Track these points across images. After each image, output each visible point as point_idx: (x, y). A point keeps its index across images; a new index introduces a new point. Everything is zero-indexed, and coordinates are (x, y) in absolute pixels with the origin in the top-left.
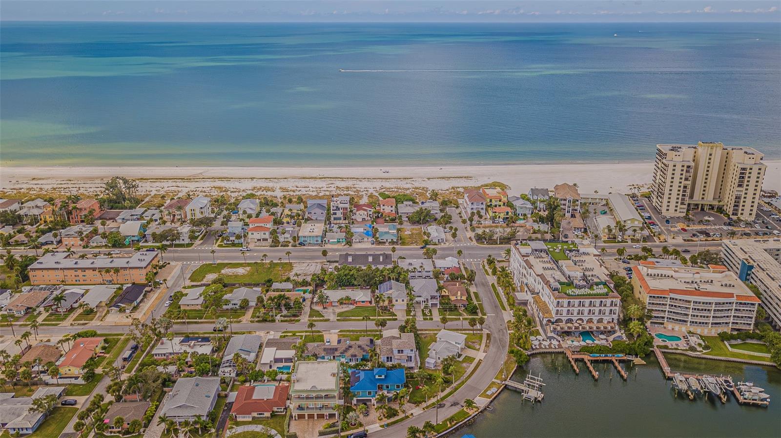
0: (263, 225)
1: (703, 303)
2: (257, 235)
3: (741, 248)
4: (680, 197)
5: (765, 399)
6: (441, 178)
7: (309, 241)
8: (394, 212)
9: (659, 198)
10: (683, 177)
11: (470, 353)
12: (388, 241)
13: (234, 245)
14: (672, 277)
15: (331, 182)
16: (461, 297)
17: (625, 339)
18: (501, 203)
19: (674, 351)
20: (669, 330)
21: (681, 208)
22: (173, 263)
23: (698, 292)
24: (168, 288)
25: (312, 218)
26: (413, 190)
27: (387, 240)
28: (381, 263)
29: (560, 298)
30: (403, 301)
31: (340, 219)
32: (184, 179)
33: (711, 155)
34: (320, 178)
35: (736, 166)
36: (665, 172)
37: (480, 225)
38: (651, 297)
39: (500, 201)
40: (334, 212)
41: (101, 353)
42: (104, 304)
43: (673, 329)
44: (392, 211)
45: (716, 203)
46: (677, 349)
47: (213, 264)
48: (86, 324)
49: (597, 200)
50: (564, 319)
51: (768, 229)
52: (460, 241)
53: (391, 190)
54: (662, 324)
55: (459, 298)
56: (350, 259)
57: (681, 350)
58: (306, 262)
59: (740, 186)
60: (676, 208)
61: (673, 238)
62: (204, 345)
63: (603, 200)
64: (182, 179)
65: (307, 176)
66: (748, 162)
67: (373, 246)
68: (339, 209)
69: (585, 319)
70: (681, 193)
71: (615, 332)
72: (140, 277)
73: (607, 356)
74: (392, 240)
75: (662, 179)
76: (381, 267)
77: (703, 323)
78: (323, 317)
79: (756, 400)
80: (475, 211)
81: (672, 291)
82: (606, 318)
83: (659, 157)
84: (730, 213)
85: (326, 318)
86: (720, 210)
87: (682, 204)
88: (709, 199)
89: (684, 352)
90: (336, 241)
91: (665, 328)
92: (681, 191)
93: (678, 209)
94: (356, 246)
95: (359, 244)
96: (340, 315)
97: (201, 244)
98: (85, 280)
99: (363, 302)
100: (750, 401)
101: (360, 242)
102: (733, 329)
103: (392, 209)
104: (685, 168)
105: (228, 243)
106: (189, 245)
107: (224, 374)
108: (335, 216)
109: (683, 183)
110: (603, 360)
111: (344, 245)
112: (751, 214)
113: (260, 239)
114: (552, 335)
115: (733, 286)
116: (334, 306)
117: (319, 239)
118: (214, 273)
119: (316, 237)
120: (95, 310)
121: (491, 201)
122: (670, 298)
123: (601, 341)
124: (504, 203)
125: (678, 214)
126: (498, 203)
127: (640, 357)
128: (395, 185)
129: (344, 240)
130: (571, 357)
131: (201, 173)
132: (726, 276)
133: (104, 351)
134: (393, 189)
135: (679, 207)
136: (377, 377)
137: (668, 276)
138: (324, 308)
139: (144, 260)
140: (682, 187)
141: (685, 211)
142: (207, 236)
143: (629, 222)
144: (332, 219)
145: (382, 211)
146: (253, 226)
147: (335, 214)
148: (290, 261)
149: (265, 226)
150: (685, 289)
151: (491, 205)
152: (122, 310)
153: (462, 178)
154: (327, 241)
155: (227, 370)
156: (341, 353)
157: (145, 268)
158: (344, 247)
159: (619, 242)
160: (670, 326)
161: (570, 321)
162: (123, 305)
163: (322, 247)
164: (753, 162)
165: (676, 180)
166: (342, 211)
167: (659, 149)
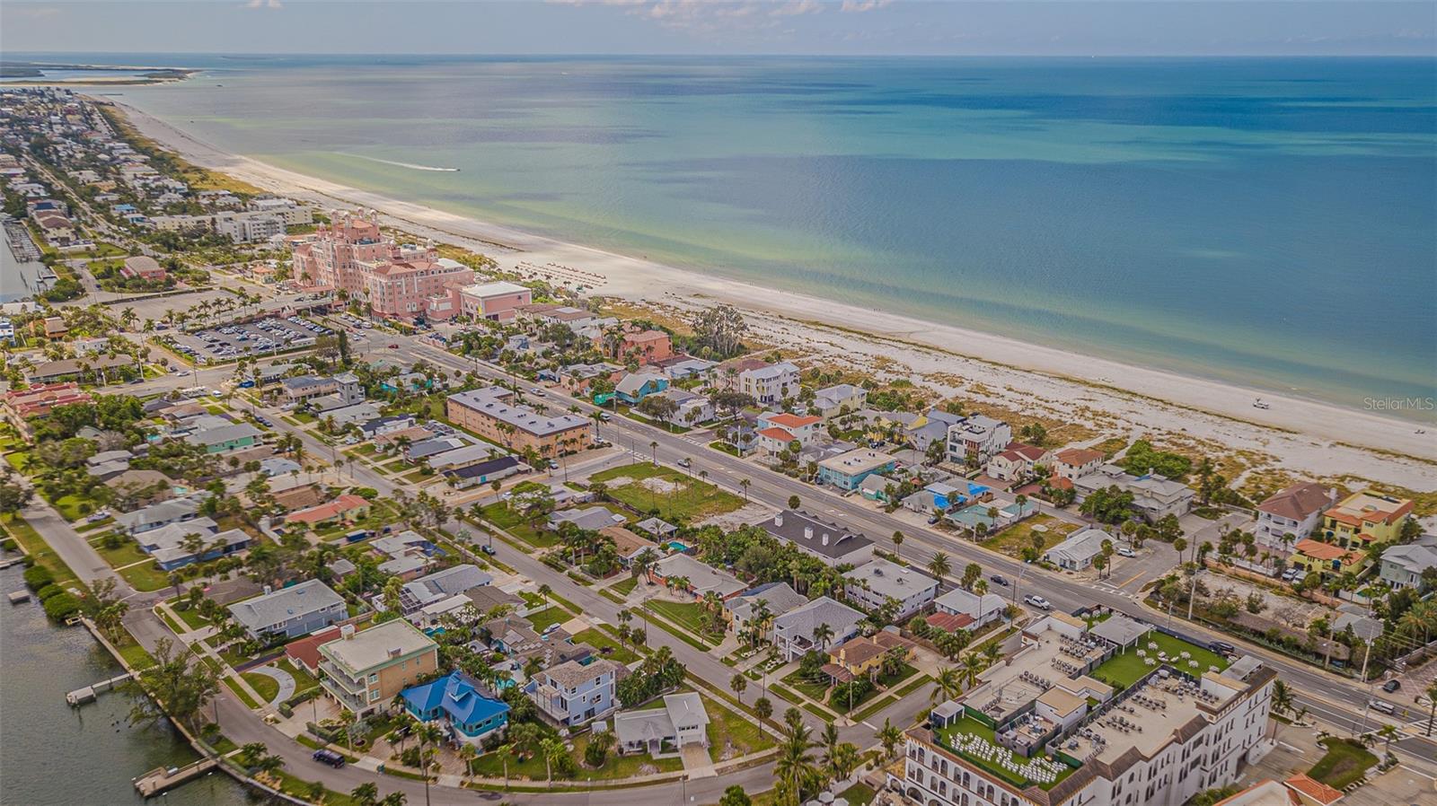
0: (786, 429)
2: (769, 443)
7: (833, 480)
8: (1073, 480)
11: (695, 758)
13: (730, 449)
18: (1358, 540)
22: (616, 447)
28: (819, 549)
31: (961, 462)
37: (1222, 567)
39: (1357, 531)
41: (352, 522)
47: (655, 465)
48: (404, 484)
52: (1118, 580)
53: (1180, 441)
55: (842, 664)
56: (779, 521)
62: (422, 558)
68: (960, 441)
78: (626, 594)
85: (626, 597)
90: (873, 493)
95: (910, 514)
96: (650, 602)
97: (700, 434)
101: (914, 511)
106: (677, 429)
108: (953, 453)
111: (880, 507)
113: (774, 453)
116: (668, 586)
118: (633, 477)
119: (844, 474)
120: (436, 472)
121: (1334, 524)
124: (1365, 542)
126: (1349, 536)
129: (884, 496)
133: (356, 521)
134: (1187, 442)
138: (650, 583)
139: (553, 426)
144: (949, 458)
145: (1054, 470)
146: (773, 426)
147: (953, 448)
148: (748, 498)
149: (789, 431)
151: (1330, 535)
154: (860, 489)
157: (541, 436)
162: (456, 476)
163: (843, 496)
166: (966, 446)
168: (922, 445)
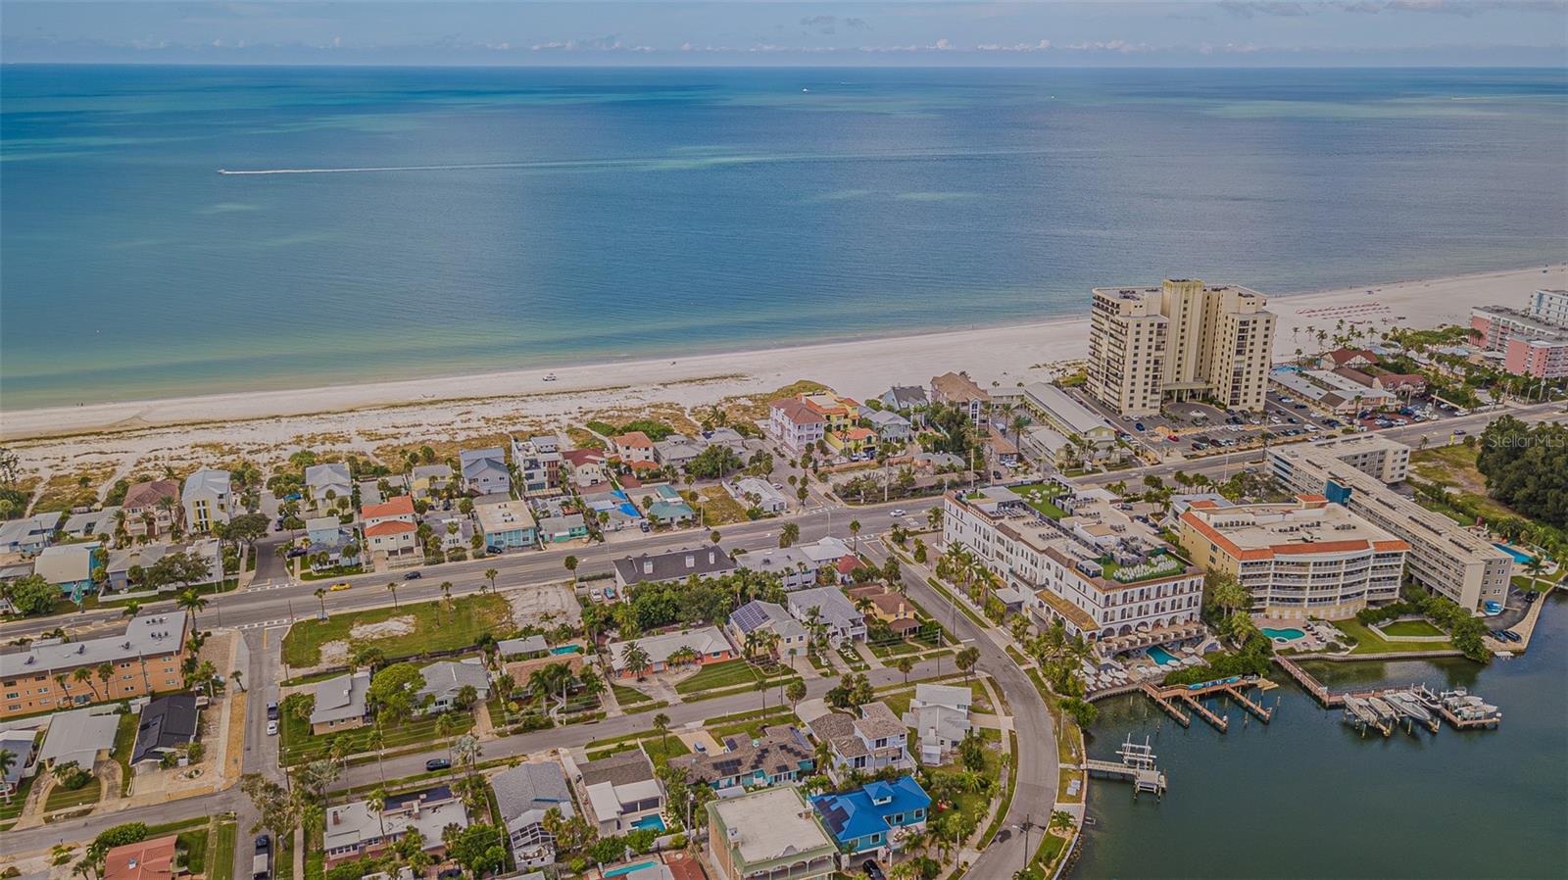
0: (399, 519)
1: (1326, 564)
2: (390, 543)
3: (1307, 461)
4: (1150, 380)
5: (1491, 715)
6: (685, 381)
7: (508, 542)
8: (651, 459)
9: (1112, 385)
10: (1154, 344)
11: (984, 721)
12: (676, 520)
13: (340, 570)
14: (1254, 524)
15: (465, 409)
16: (905, 614)
17: (1219, 647)
18: (848, 422)
19: (1306, 656)
20: (1273, 620)
21: (1152, 401)
22: (218, 632)
23: (1308, 545)
24: (244, 691)
25: (481, 491)
26: (653, 410)
27: (672, 519)
28: (713, 568)
29: (1110, 589)
30: (801, 638)
31: (541, 486)
32: (101, 433)
33: (1186, 302)
34: (431, 403)
35: (1230, 320)
36: (1120, 337)
37: (831, 469)
38: (1245, 564)
39: (846, 417)
40: (527, 472)
41: (180, 874)
42: (105, 756)
43: (1280, 617)
44: (647, 458)
45: (1201, 386)
46: (1309, 652)
47: (318, 620)
48: (86, 812)
49: (1005, 398)
50: (1117, 627)
51: (1293, 422)
52: (811, 503)
53: (606, 414)
54: (1263, 610)
55: (901, 617)
56: (648, 568)
57: (1316, 651)
58: (531, 588)
59: (1239, 352)
60: (1145, 402)
61: (1168, 455)
62: (441, 805)
63: (1015, 398)
64: (98, 434)
65: (398, 402)
66: (1247, 311)
67: (650, 535)
68: (537, 466)
69: (1150, 621)
70: (1151, 373)
71: (1203, 638)
72: (169, 677)
73: (1215, 684)
74: (683, 517)
75: (1116, 350)
76: (716, 576)
77: (1326, 599)
78: (649, 698)
79: (1479, 718)
80: (814, 442)
81: (1276, 549)
82: (1182, 616)
83: (1100, 311)
84: (1227, 402)
85: (656, 700)
86: (1208, 398)
87: (1153, 392)
88: (1188, 380)
89: (1320, 655)
90: (568, 533)
91: (1267, 617)
92: (1151, 369)
93: (1147, 402)
94: (613, 539)
96: (681, 688)
97: (255, 578)
98: (15, 707)
99: (715, 654)
100: (1471, 722)
101: (617, 530)
102: (1371, 603)
103: (647, 453)
104: (1155, 329)
105: (324, 567)
106: (230, 585)
107: (530, 863)
108: (531, 481)
109: (1153, 355)
110: (1212, 693)
111: (589, 542)
112: (1258, 401)
113: (397, 551)
114: (1108, 660)
115: (1354, 528)
116: (656, 672)
117: (531, 535)
118: (334, 639)
119: (523, 531)
120: (93, 773)
121: (828, 418)
122: (1277, 563)
123: (1192, 658)
124: (854, 421)
125: (1148, 412)
126: (842, 422)
127: (1264, 677)
128: (608, 404)
129: (584, 531)
130: (1160, 696)
131: (138, 417)
132: (1328, 511)
133: (186, 868)
134: (611, 413)
135: (1148, 399)
136: (876, 802)
137: (1248, 524)
138: (641, 680)
139: (166, 634)
140: (1152, 362)
141: (1158, 404)
142: (262, 558)
143: (1093, 434)
145: (624, 459)
146: (376, 523)
147: (530, 476)
148: (497, 591)
149: (403, 520)
150: (1288, 543)
152: (168, 763)
153: (726, 378)
154: (547, 537)
155: (532, 850)
156: (753, 768)
157: (176, 653)
158: (590, 545)
159: (1088, 472)
160: (1275, 613)
161: (1125, 630)
162: (166, 750)
163: (541, 550)
164: (1252, 309)
165: (1143, 351)
166: (545, 469)
167: (1099, 297)
168: (488, 488)
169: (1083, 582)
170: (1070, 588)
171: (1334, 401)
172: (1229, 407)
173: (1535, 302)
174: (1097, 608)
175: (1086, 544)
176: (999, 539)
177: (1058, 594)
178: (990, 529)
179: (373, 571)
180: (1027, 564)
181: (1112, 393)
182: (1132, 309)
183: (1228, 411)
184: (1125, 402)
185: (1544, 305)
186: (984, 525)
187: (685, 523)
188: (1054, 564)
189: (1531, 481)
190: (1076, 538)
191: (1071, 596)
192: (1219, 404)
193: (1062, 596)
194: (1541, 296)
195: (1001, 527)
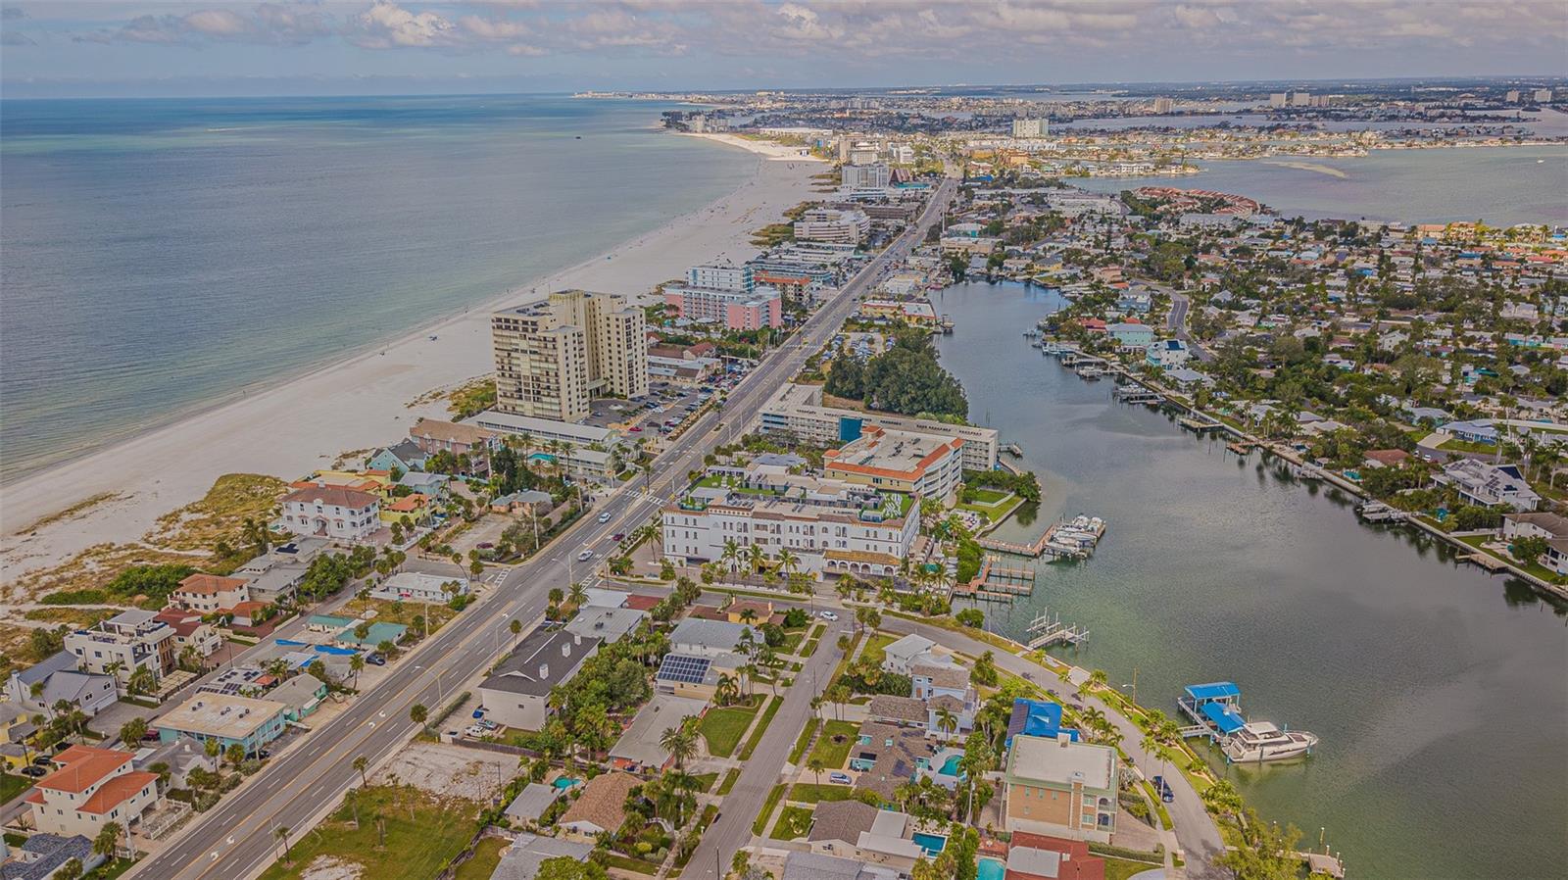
0: (116, 774)
1: (944, 467)
2: (130, 809)
4: (580, 386)
7: (261, 741)
10: (577, 352)
14: (873, 456)
16: (773, 611)
21: (583, 405)
25: (88, 713)
28: (585, 649)
29: (903, 525)
33: (574, 310)
35: (613, 320)
36: (547, 352)
38: (915, 482)
40: (138, 665)
44: (243, 598)
52: (483, 576)
55: (770, 615)
56: (544, 672)
59: (629, 347)
60: (579, 407)
67: (392, 667)
68: (146, 653)
70: (579, 380)
74: (399, 635)
76: (595, 654)
78: (714, 774)
84: (626, 392)
85: (722, 772)
86: (605, 393)
87: (583, 396)
89: (984, 530)
92: (579, 376)
93: (581, 406)
94: (362, 686)
96: (719, 754)
103: (242, 593)
104: (576, 337)
109: (578, 363)
117: (281, 721)
119: (275, 717)
129: (323, 690)
130: (973, 590)
137: (871, 458)
138: (678, 767)
140: (579, 369)
141: (587, 406)
145: (208, 610)
154: (296, 716)
158: (350, 701)
163: (307, 731)
164: (621, 308)
165: (571, 360)
166: (156, 652)
167: (499, 320)
168: (92, 707)
169: (872, 530)
170: (857, 539)
171: (690, 373)
172: (629, 396)
173: (691, 278)
174: (894, 546)
175: (831, 503)
176: (758, 527)
177: (843, 549)
178: (748, 520)
179: (144, 855)
180: (800, 537)
181: (546, 406)
182: (549, 324)
183: (632, 400)
184: (565, 409)
185: (699, 278)
186: (735, 520)
187: (409, 640)
188: (832, 526)
189: (909, 388)
190: (817, 503)
191: (861, 546)
192: (619, 396)
193: (848, 549)
194: (695, 272)
195: (756, 515)
